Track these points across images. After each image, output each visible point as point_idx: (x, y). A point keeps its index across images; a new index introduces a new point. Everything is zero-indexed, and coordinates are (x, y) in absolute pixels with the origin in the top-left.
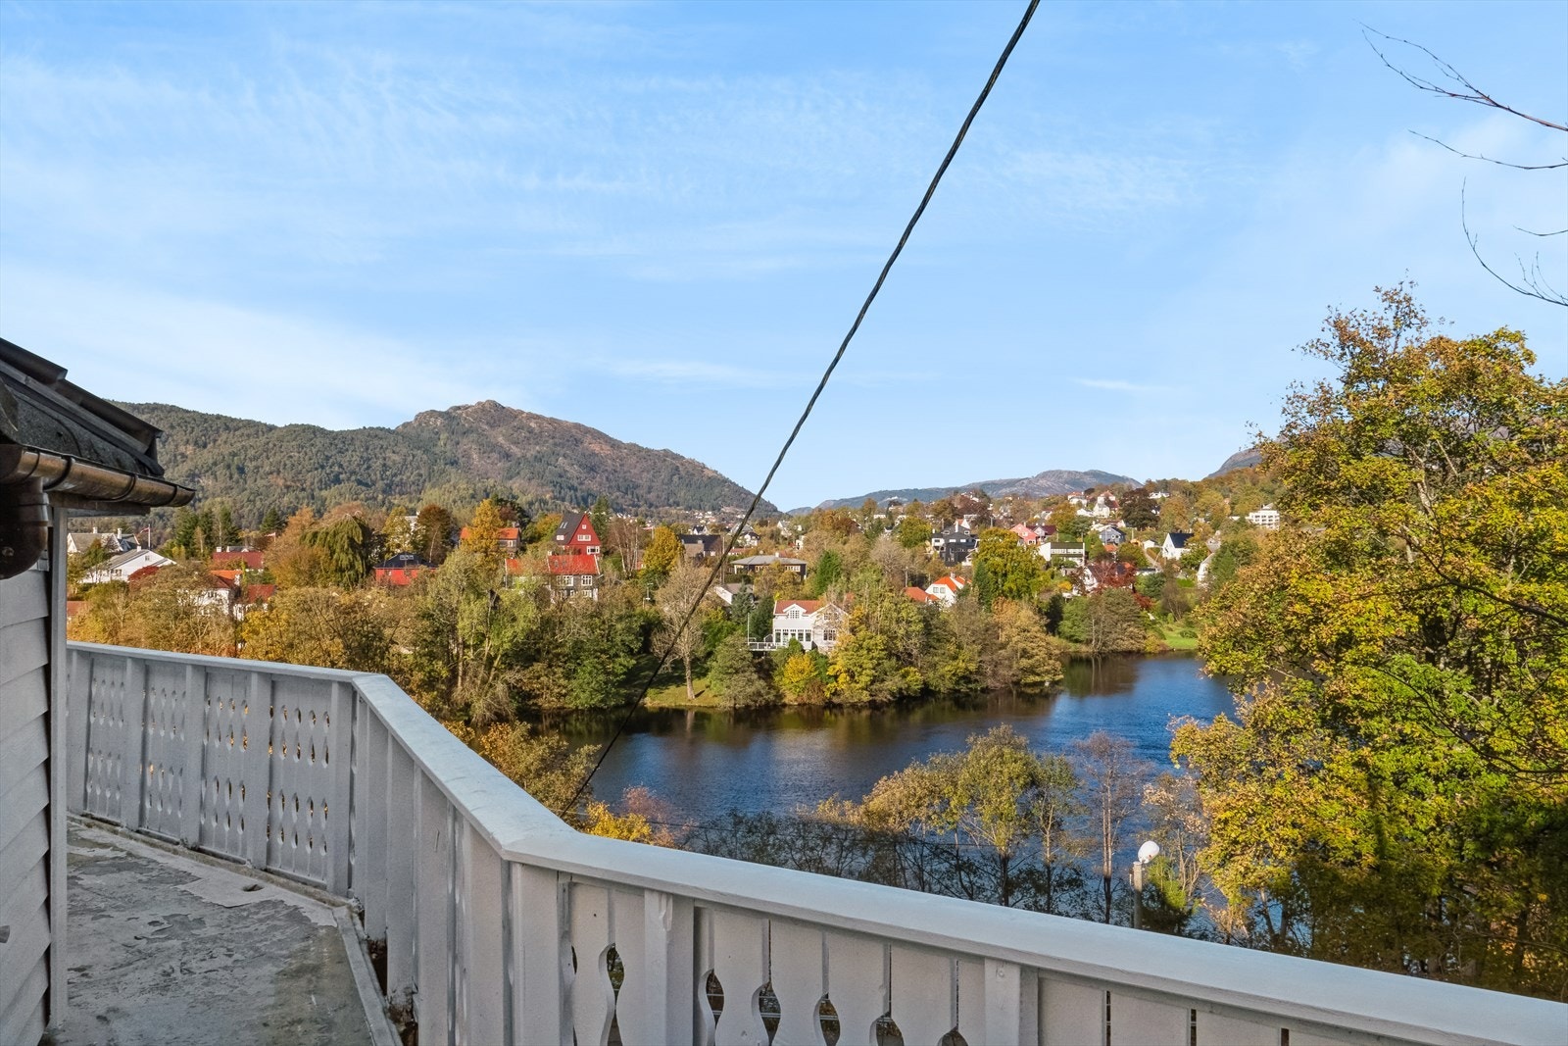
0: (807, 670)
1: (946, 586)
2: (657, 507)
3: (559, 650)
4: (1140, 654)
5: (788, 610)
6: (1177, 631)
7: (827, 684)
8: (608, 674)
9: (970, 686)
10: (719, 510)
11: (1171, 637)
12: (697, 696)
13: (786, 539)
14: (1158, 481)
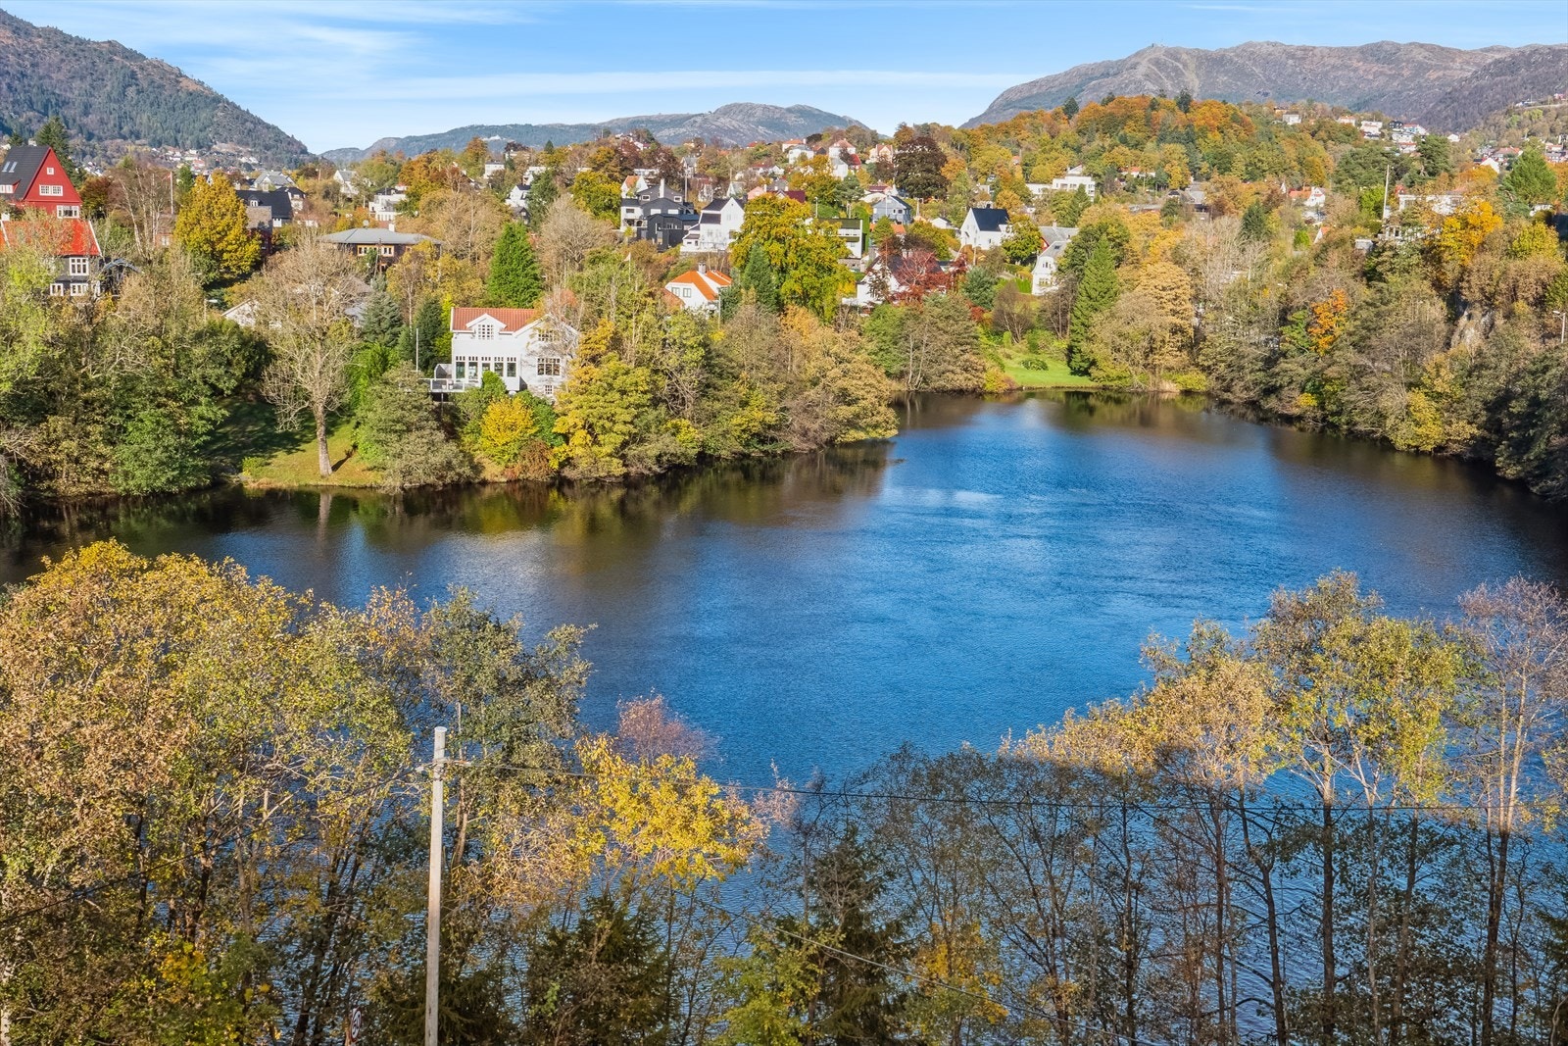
0: (521, 424)
1: (692, 286)
2: (100, 139)
3: (93, 393)
4: (978, 394)
5: (475, 324)
6: (1018, 359)
7: (552, 446)
8: (179, 433)
9: (765, 448)
10: (209, 148)
11: (1011, 369)
12: (335, 468)
13: (350, 200)
14: (916, 126)
